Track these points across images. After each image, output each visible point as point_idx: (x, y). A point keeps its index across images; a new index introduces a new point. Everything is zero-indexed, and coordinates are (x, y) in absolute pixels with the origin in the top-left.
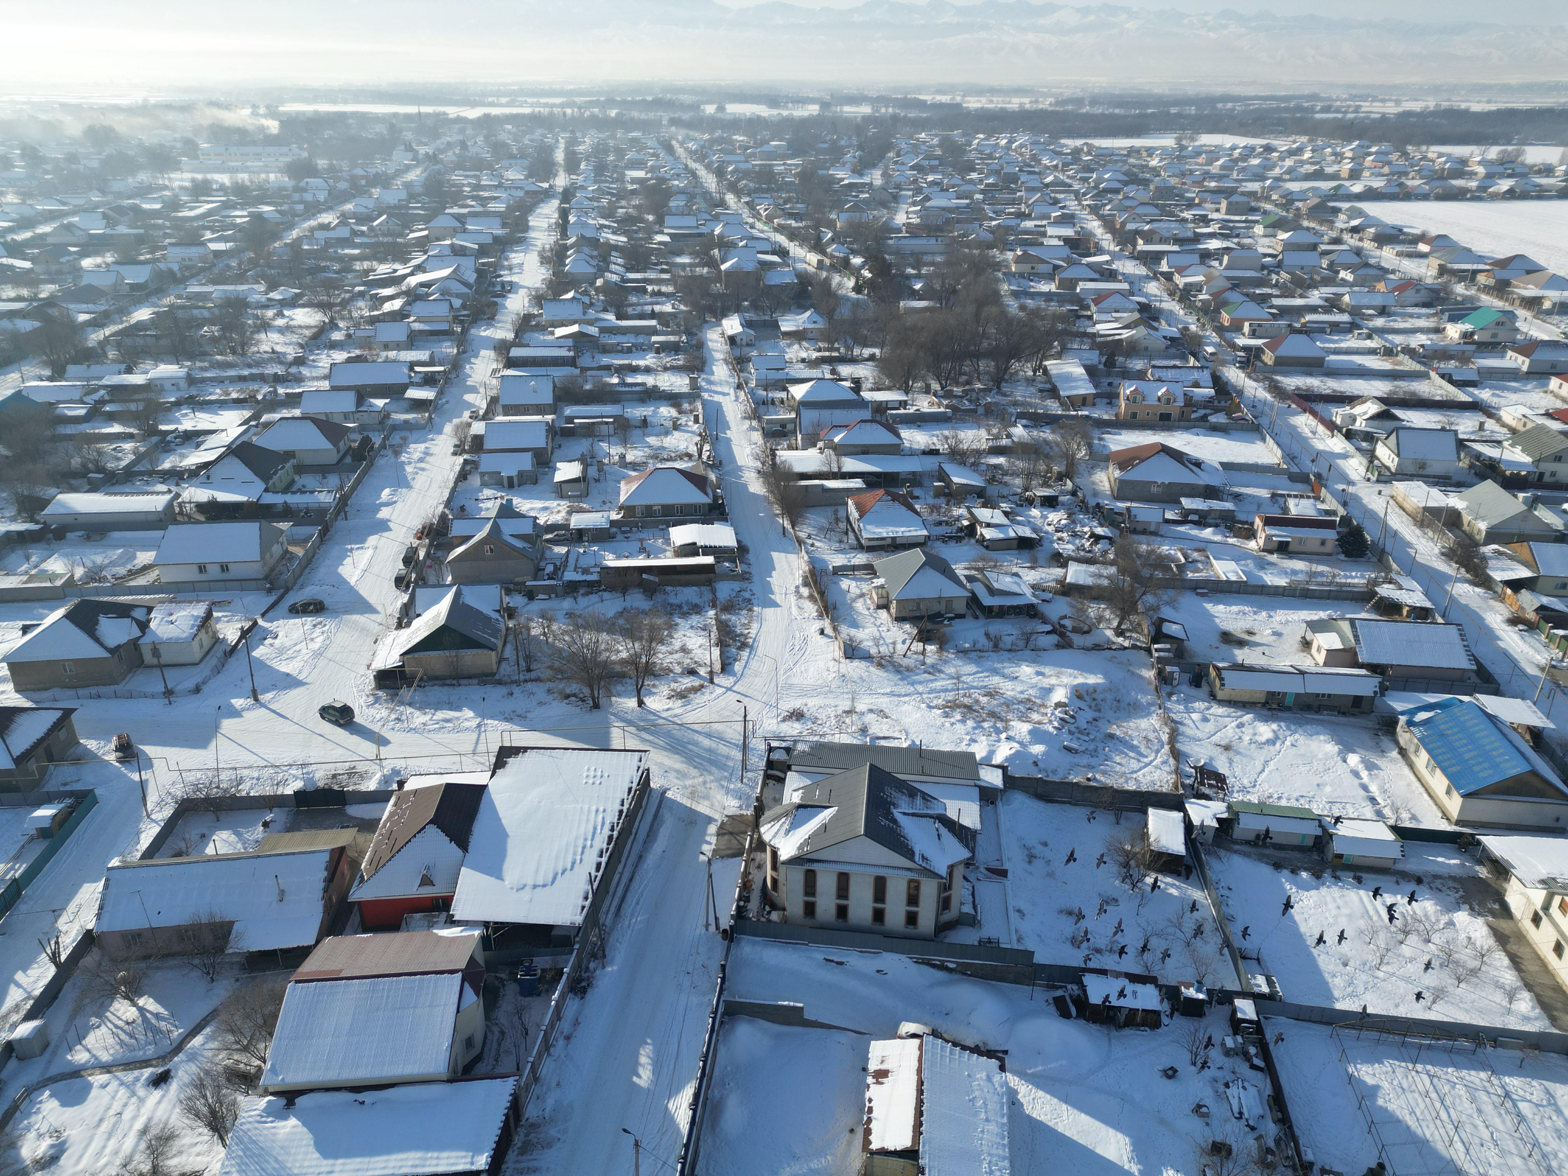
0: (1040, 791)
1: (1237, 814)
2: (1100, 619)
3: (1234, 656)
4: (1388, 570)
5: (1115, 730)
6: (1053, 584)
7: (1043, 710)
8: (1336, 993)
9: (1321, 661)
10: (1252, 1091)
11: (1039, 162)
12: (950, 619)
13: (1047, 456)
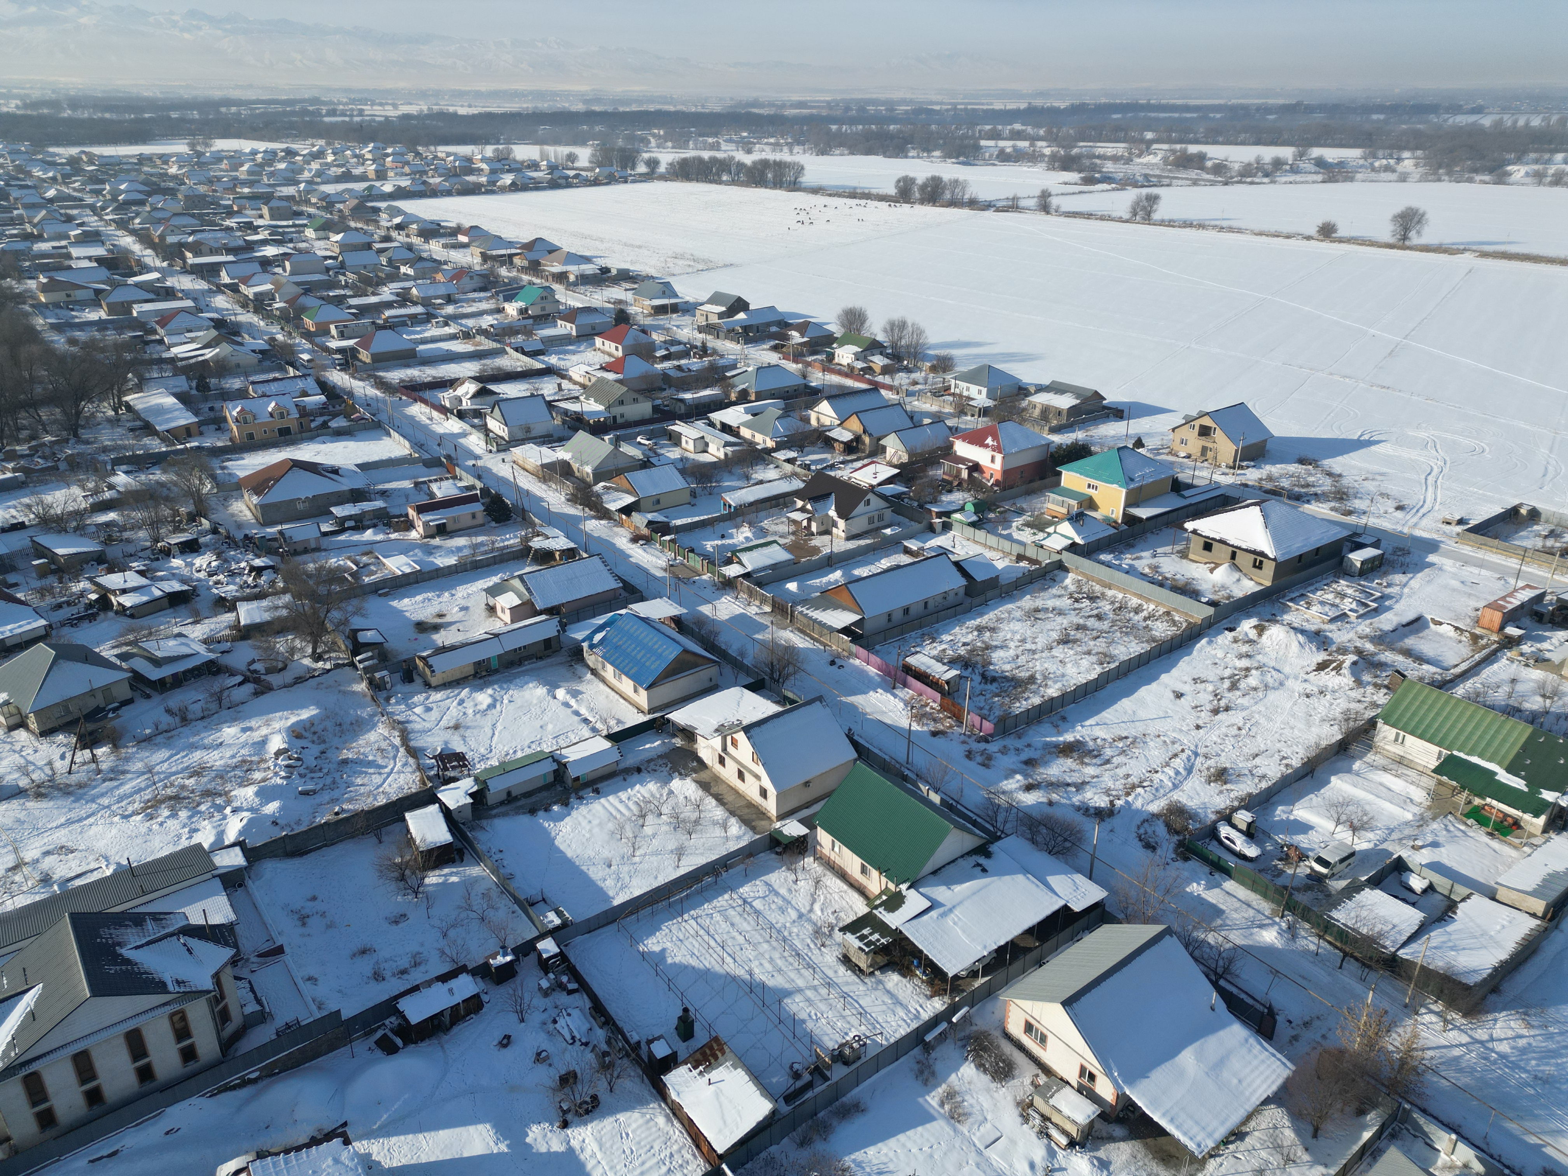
0: (288, 848)
1: (485, 782)
2: (292, 651)
3: (434, 641)
4: (533, 525)
5: (346, 754)
6: (227, 632)
7: (263, 766)
8: (611, 893)
9: (508, 620)
10: (576, 1013)
11: (29, 174)
12: (114, 710)
13: (167, 499)
